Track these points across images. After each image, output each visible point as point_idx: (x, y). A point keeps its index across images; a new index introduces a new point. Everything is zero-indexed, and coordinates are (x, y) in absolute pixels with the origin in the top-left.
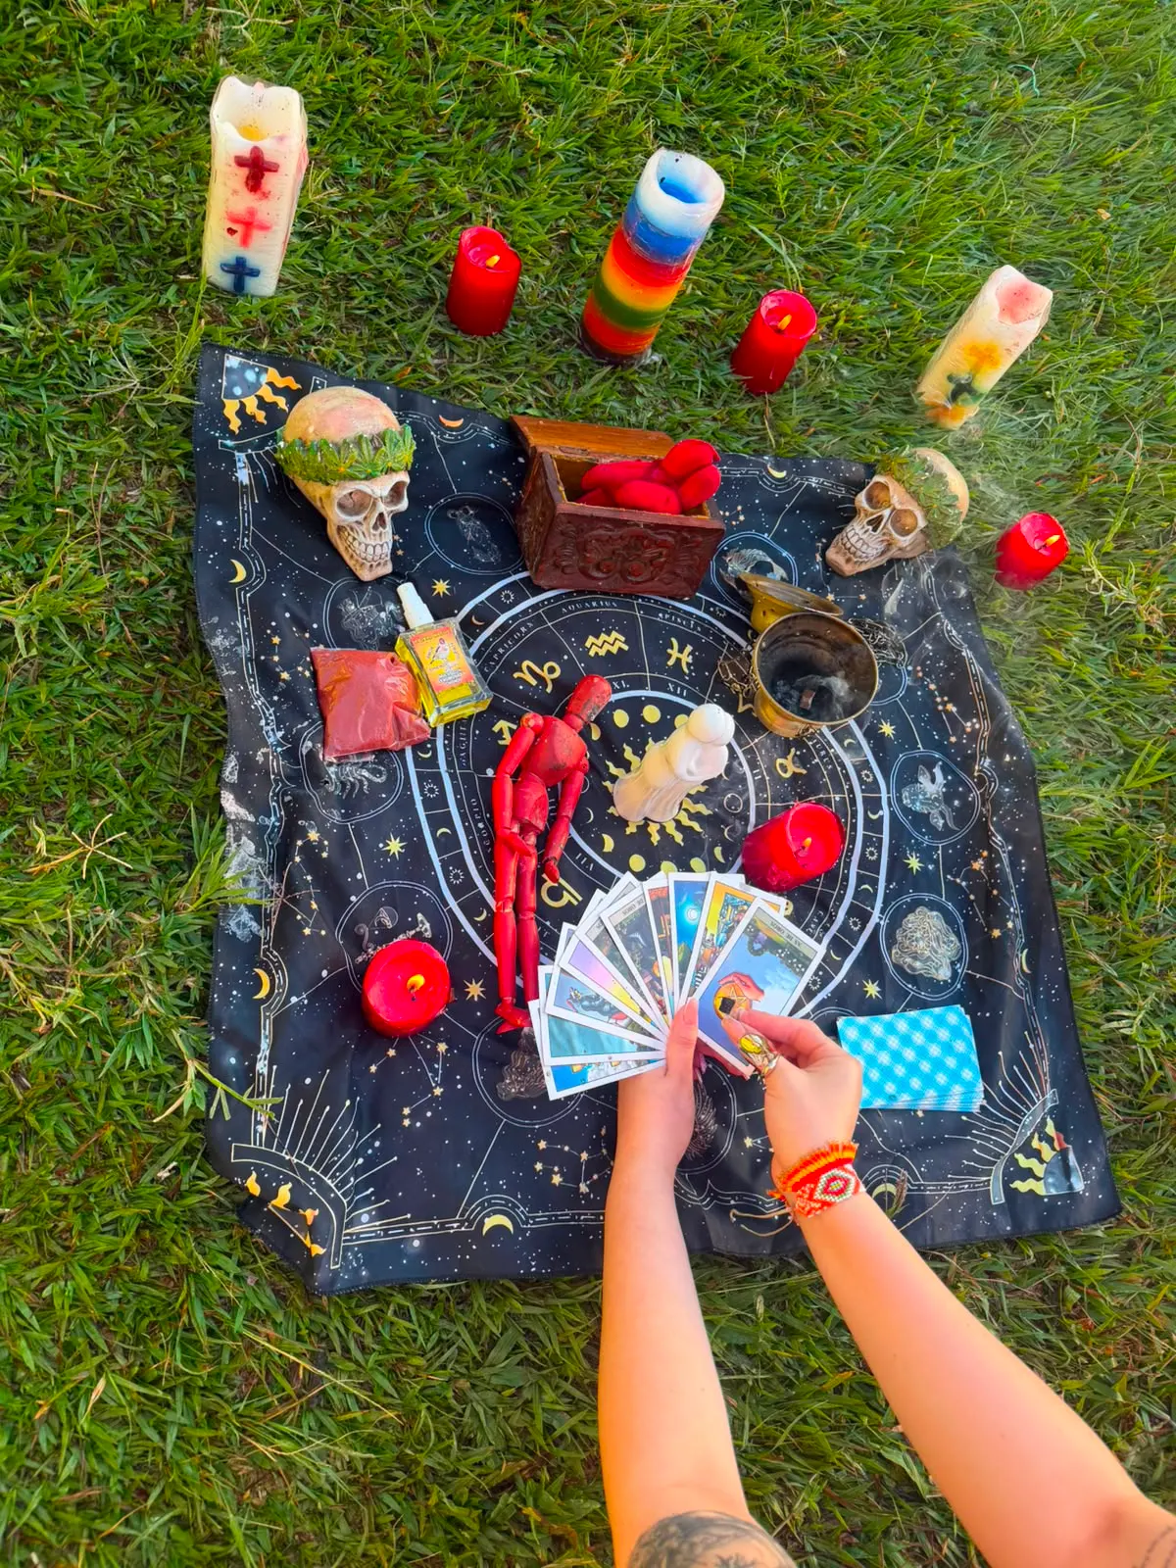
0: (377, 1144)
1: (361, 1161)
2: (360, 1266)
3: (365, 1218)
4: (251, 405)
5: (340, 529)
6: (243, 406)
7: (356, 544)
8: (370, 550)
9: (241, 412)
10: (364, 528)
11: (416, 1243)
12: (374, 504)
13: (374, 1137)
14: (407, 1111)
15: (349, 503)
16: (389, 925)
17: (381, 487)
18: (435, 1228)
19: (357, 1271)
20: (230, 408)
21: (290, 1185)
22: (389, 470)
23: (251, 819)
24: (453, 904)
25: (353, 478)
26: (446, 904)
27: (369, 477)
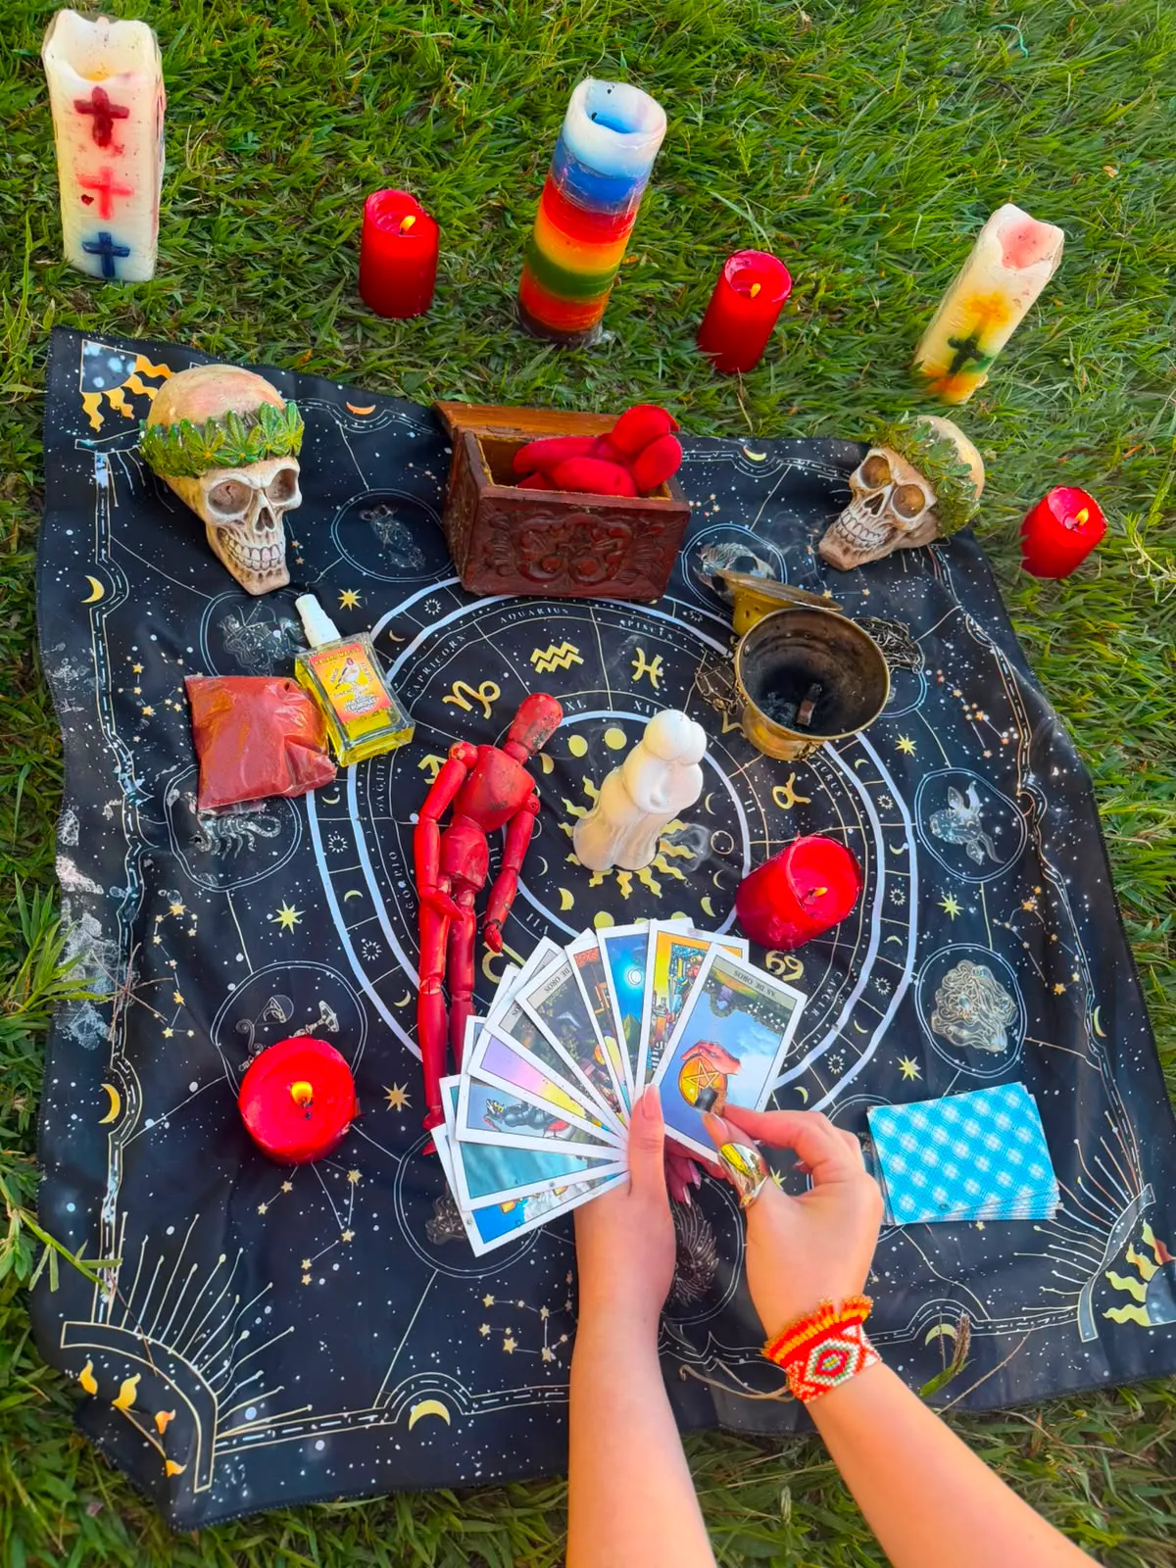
0: (268, 1310)
1: (245, 1334)
2: (240, 1483)
3: (251, 1413)
4: (116, 398)
5: (220, 532)
6: (106, 399)
7: (238, 549)
8: (256, 555)
9: (104, 407)
10: (245, 528)
11: (320, 1445)
12: (255, 498)
13: (263, 1302)
14: (307, 1264)
15: (226, 499)
16: (283, 1018)
17: (262, 476)
18: (345, 1424)
19: (235, 1490)
20: (91, 403)
21: (138, 1377)
22: (270, 455)
23: (98, 890)
24: (367, 986)
25: (223, 465)
26: (359, 987)
27: (244, 464)
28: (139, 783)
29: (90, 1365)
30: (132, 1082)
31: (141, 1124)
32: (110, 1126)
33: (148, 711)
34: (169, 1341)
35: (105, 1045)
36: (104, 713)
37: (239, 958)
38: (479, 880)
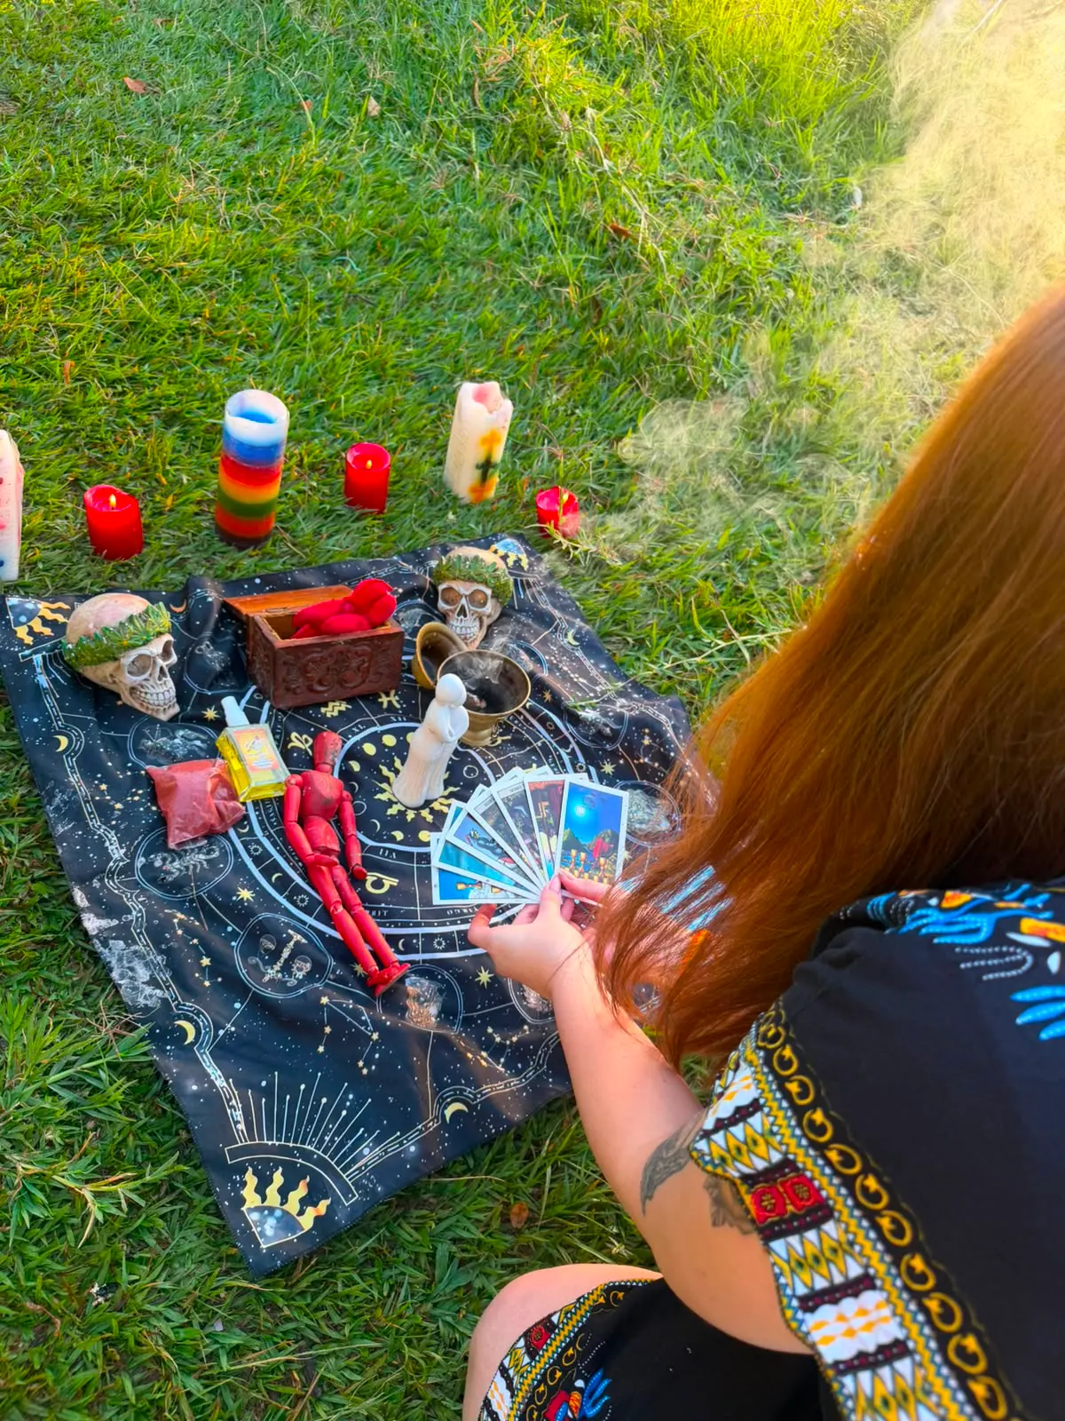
0: (351, 1097)
1: (344, 1113)
2: (375, 1185)
3: (366, 1151)
4: (37, 625)
5: (133, 690)
6: (30, 628)
7: (148, 696)
8: (161, 696)
9: (31, 632)
10: (151, 682)
11: (413, 1149)
12: (155, 662)
13: (346, 1093)
14: (361, 1064)
15: (134, 669)
16: (272, 947)
17: (156, 648)
18: (421, 1132)
19: (374, 1189)
20: (22, 632)
21: (280, 1169)
22: (160, 634)
23: (115, 922)
24: (310, 920)
25: (134, 647)
26: (304, 923)
27: (146, 643)
28: (123, 851)
29: (250, 1169)
30: (198, 1013)
31: (216, 1036)
32: (193, 1044)
33: (119, 806)
34: (288, 1139)
35: (164, 1001)
36: (90, 814)
37: (229, 929)
38: (337, 847)
